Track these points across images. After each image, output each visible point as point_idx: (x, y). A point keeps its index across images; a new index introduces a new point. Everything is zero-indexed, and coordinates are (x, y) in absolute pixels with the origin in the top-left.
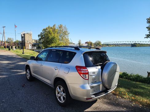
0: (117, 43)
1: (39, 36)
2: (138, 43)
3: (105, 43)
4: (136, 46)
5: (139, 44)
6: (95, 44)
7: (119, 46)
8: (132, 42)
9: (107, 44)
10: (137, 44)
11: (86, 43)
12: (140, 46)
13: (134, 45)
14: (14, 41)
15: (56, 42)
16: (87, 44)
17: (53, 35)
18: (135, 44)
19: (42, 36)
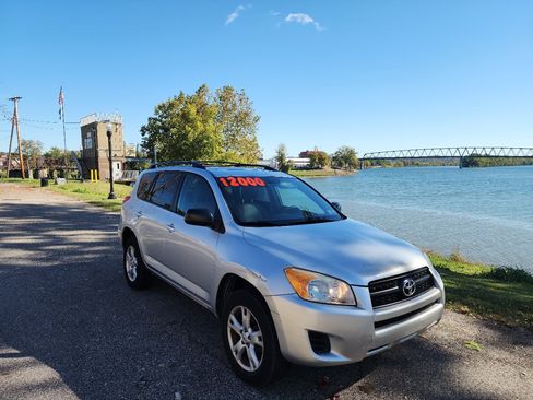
0: (412, 154)
1: (143, 130)
2: (483, 154)
3: (368, 156)
4: (475, 164)
5: (487, 156)
6: (334, 159)
7: (418, 165)
8: (462, 151)
9: (375, 159)
10: (480, 156)
11: (303, 155)
12: (492, 165)
13: (469, 162)
14: (43, 152)
15: (212, 153)
16: (308, 160)
17: (200, 127)
18: (472, 156)
19: (154, 131)
